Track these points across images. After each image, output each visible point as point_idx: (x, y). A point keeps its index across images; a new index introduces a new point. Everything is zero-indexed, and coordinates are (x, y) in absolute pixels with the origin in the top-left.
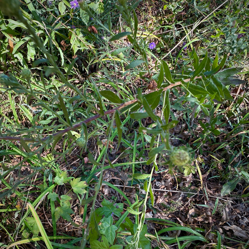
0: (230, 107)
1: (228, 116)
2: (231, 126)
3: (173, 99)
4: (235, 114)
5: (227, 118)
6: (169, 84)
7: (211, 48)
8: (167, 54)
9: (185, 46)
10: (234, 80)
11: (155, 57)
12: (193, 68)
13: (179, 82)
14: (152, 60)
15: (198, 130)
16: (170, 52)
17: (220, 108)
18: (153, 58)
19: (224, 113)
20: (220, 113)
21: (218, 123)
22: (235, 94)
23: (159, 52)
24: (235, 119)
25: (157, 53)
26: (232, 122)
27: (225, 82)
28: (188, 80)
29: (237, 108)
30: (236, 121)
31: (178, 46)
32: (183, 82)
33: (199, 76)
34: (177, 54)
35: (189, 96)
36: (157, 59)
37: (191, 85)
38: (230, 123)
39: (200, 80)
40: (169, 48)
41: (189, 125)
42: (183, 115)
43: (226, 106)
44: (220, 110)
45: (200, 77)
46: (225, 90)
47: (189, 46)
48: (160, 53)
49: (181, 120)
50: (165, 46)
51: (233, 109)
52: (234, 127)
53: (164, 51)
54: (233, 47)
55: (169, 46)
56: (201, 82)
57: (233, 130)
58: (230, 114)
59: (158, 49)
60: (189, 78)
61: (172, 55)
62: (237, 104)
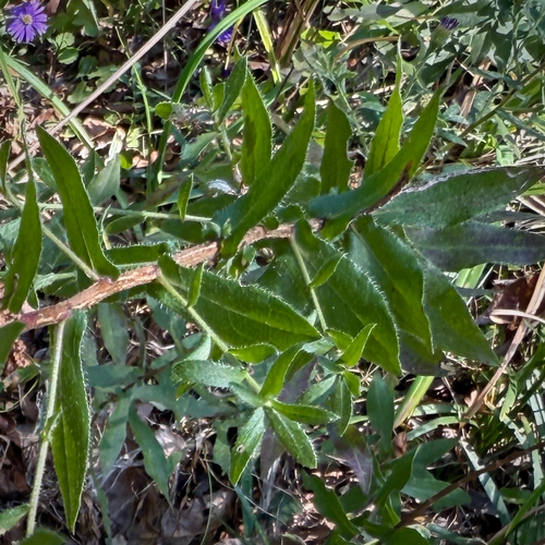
0: (491, 389)
1: (476, 441)
2: (493, 506)
3: (155, 345)
4: (518, 432)
5: (473, 457)
6: (85, 282)
7: (378, 33)
8: (118, 74)
9: (225, 23)
10: (497, 238)
11: (45, 90)
12: (239, 176)
13: (149, 267)
14: (25, 109)
15: (302, 531)
16: (133, 62)
17: (431, 395)
18: (31, 96)
19: (455, 426)
20: (429, 428)
21: (419, 490)
22: (516, 313)
23: (70, 60)
24: (517, 462)
25: (58, 67)
26: (502, 481)
27: (446, 248)
28: (203, 253)
29: (528, 394)
30: (526, 473)
31: (182, 25)
32: (171, 269)
33: (273, 225)
34: (175, 72)
35: (203, 353)
36: (57, 102)
37: (214, 288)
38: (491, 487)
39: (282, 246)
40: (129, 32)
41: (246, 499)
42: (212, 440)
43: (464, 385)
44: (430, 409)
45: (283, 230)
46: (447, 297)
47: (248, 23)
48: (74, 68)
49: (200, 470)
50: (103, 24)
51: (509, 403)
52: (512, 508)
53: (100, 51)
54: (503, 30)
55: (129, 22)
56: (286, 259)
57: (506, 530)
58: (486, 432)
59: (65, 40)
60: (211, 237)
61: (146, 80)
62: (528, 374)
